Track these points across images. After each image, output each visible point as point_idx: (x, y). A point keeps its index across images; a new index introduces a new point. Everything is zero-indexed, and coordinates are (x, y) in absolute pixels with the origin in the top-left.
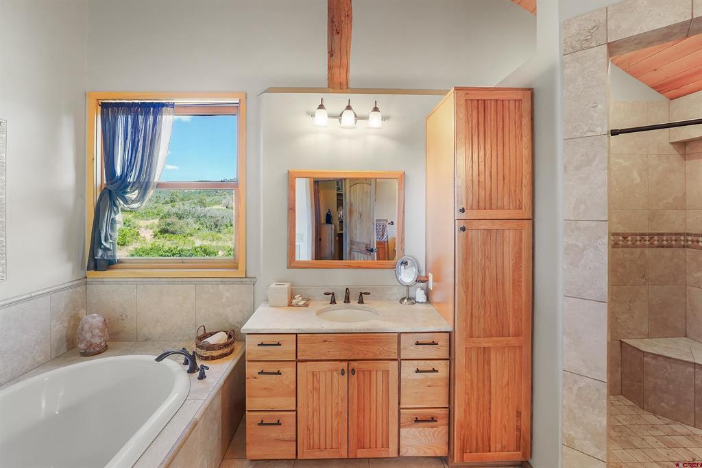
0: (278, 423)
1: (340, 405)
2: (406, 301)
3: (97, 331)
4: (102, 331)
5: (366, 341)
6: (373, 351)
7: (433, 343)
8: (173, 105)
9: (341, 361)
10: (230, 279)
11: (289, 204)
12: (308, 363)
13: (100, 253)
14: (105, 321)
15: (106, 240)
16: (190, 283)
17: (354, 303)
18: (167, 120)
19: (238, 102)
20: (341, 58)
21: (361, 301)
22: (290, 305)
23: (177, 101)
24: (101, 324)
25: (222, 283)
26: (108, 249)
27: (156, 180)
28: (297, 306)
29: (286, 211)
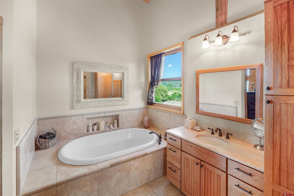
0: (175, 171)
1: (197, 178)
2: (258, 147)
3: (146, 122)
4: (147, 122)
5: (209, 154)
6: (212, 161)
7: (250, 174)
8: (164, 53)
9: (198, 159)
10: (179, 114)
11: (196, 85)
12: (185, 153)
13: (149, 100)
14: (148, 119)
15: (150, 97)
16: (168, 113)
17: (224, 137)
18: (163, 58)
19: (181, 46)
20: (222, 9)
21: (228, 138)
22: (192, 129)
23: (165, 51)
24: (147, 120)
25: (177, 115)
26: (151, 99)
27: (161, 78)
28: (195, 130)
29: (196, 88)
